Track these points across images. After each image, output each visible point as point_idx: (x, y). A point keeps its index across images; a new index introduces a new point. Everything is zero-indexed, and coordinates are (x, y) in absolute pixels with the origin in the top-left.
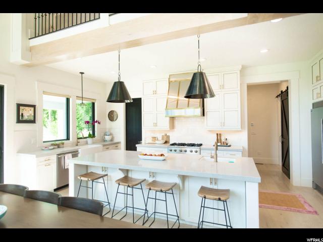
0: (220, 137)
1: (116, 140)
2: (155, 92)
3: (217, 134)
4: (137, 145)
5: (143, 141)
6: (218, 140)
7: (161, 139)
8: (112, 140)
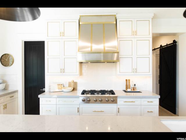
0: (129, 82)
1: (11, 89)
2: (63, 34)
3: (126, 80)
4: (39, 96)
5: (46, 89)
6: (127, 85)
7: (68, 85)
8: (5, 89)
